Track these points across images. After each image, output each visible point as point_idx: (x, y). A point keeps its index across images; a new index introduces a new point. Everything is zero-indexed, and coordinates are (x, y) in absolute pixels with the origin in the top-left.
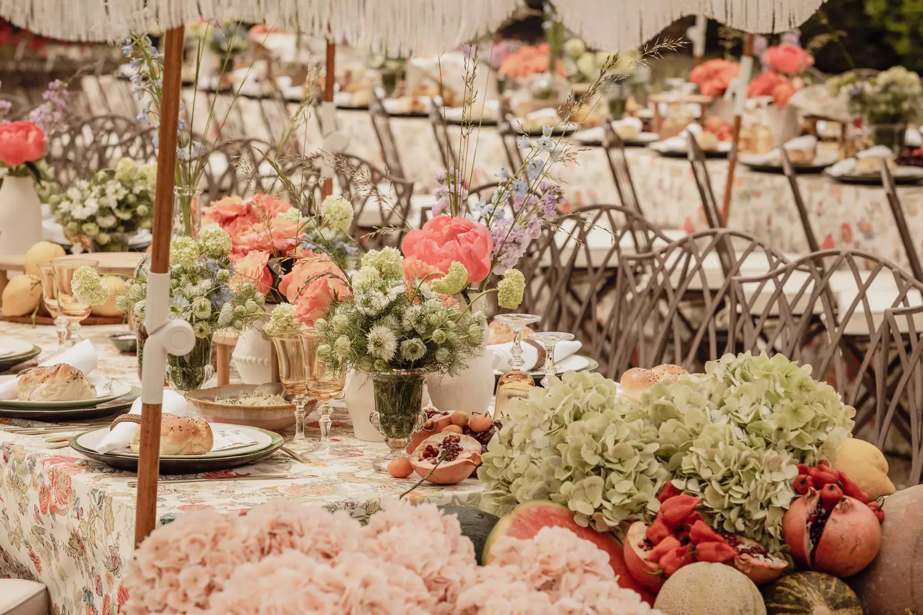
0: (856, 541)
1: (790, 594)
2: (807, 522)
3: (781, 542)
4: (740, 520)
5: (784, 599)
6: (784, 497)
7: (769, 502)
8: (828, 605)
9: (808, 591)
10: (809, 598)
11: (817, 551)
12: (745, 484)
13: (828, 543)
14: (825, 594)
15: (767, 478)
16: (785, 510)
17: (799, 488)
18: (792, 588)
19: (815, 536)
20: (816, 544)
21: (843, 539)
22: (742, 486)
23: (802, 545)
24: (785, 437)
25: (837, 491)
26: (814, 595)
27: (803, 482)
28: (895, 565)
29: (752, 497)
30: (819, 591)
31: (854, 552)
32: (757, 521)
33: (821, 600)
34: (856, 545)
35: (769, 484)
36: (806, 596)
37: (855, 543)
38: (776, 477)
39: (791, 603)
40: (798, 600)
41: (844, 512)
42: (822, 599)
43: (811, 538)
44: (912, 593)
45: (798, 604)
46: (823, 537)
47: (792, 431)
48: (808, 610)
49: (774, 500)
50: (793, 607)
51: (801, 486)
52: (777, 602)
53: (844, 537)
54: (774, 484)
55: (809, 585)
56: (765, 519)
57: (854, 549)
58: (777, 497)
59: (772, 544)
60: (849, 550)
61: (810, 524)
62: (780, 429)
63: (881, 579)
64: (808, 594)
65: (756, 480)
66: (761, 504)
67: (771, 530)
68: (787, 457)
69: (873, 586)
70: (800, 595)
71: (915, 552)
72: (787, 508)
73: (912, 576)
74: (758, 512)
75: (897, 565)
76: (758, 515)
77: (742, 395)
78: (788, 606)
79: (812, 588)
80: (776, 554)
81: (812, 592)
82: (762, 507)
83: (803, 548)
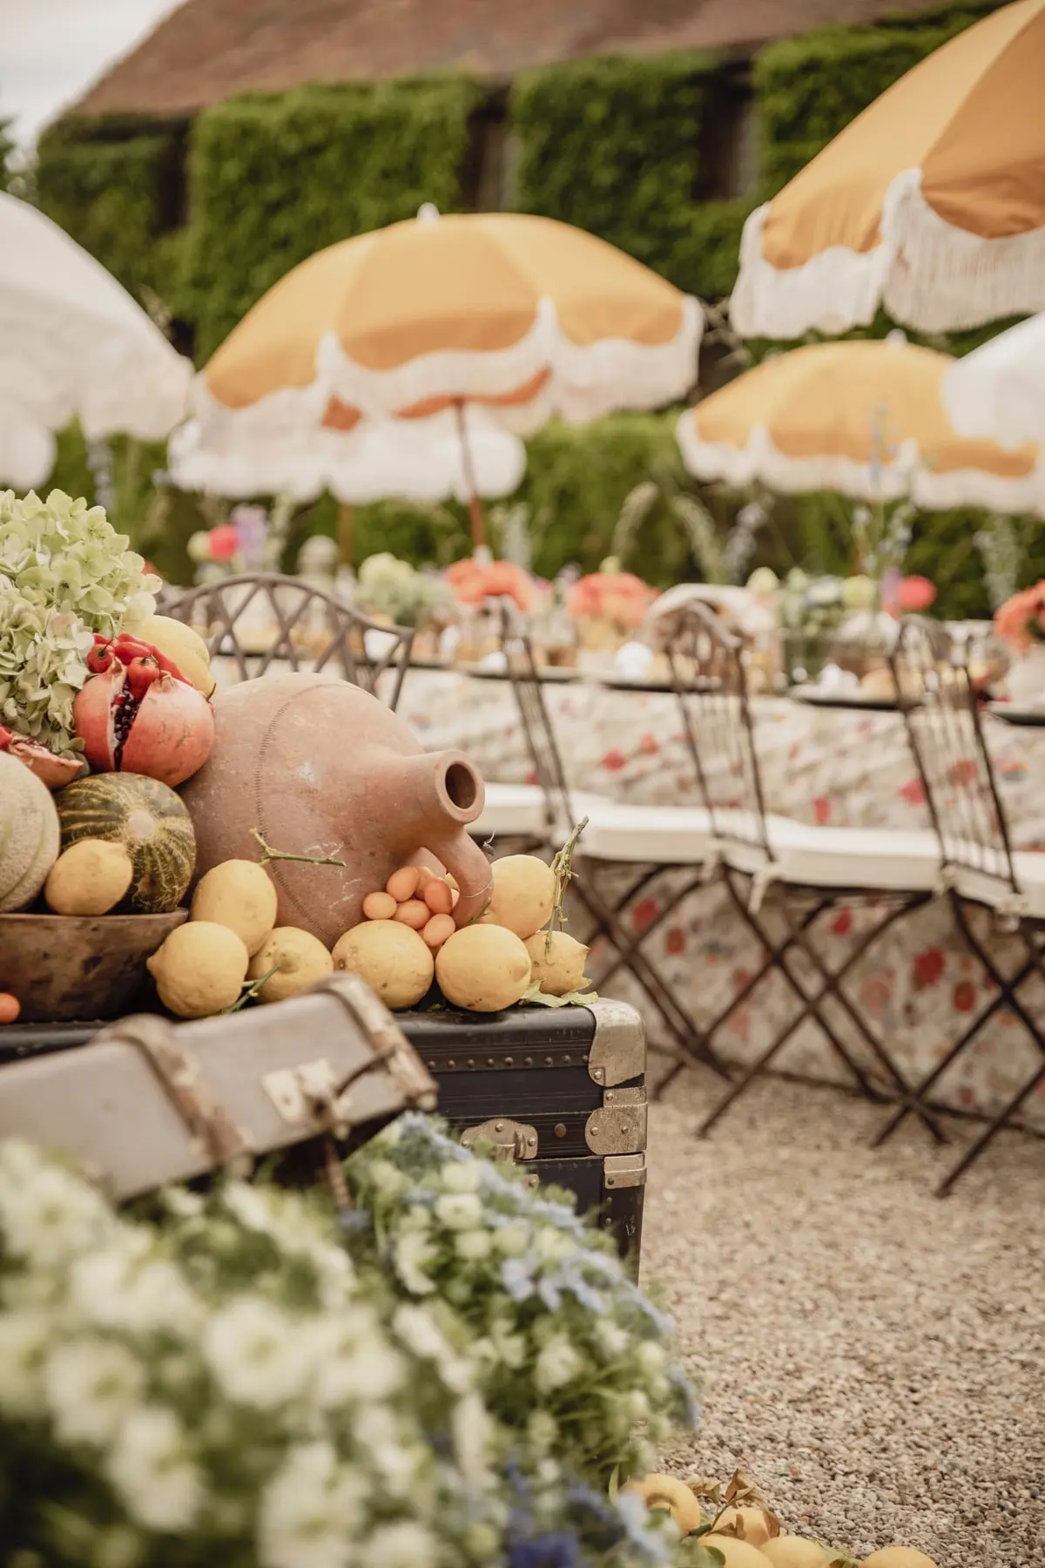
0: (184, 731)
1: (93, 796)
2: (112, 705)
3: (72, 736)
4: (11, 701)
5: (84, 804)
6: (75, 673)
7: (54, 678)
8: (151, 810)
9: (119, 790)
10: (122, 801)
11: (124, 748)
12: (18, 649)
13: (144, 731)
14: (146, 796)
15: (51, 644)
16: (75, 691)
17: (97, 665)
18: (96, 789)
19: (120, 729)
20: (123, 739)
21: (164, 726)
22: (13, 652)
23: (105, 736)
24: (73, 596)
25: (151, 667)
26: (130, 796)
27: (103, 653)
28: (233, 772)
29: (29, 667)
30: (137, 791)
31: (181, 747)
32: (37, 702)
33: (140, 804)
34: (184, 737)
35: (53, 652)
36: (118, 797)
37: (182, 734)
38: (63, 644)
39: (92, 807)
40: (106, 803)
41: (166, 690)
42: (141, 801)
43: (116, 731)
44: (259, 810)
45: (107, 808)
46: (136, 724)
47: (83, 587)
48: (120, 817)
49: (60, 675)
50: (98, 813)
51: (98, 662)
52: (74, 808)
53: (166, 723)
54: (59, 653)
55: (120, 784)
56: (48, 700)
57: (179, 743)
58: (64, 673)
59: (57, 740)
60: (173, 743)
61: (116, 707)
62: (65, 586)
63: (213, 792)
64: (121, 796)
65: (36, 644)
66: (42, 681)
67: (58, 716)
68: (77, 623)
69: (202, 804)
70: (109, 797)
71: (262, 753)
72: (80, 688)
73: (258, 787)
74: (36, 691)
75: (237, 773)
76: (37, 695)
77: (7, 537)
78: (90, 813)
79: (125, 787)
80: (62, 754)
81: (126, 792)
82: (43, 685)
83: (106, 741)
